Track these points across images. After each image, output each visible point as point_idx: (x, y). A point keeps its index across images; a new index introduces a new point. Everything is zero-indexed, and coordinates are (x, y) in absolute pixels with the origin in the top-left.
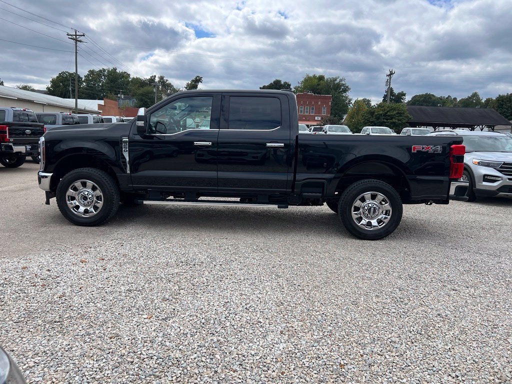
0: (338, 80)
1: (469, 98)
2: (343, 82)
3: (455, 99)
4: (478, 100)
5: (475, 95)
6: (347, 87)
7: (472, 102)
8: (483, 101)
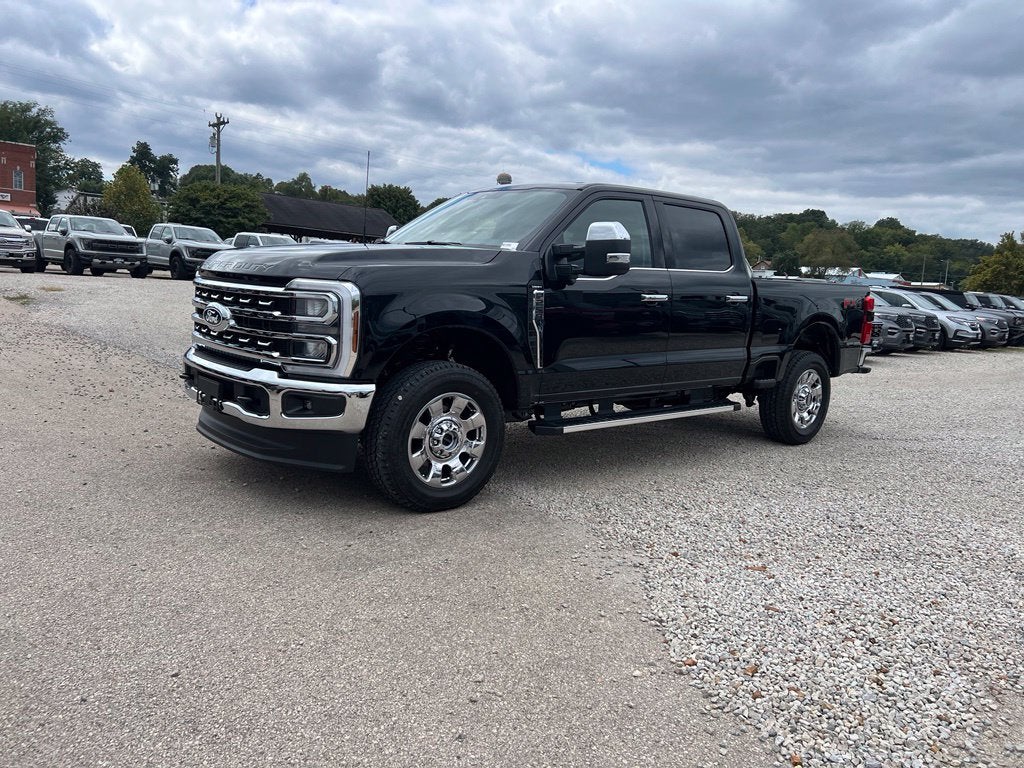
0: (35, 111)
1: (295, 182)
2: (49, 118)
3: (269, 181)
4: (310, 187)
5: (304, 177)
6: (61, 130)
7: (299, 189)
8: (317, 190)
